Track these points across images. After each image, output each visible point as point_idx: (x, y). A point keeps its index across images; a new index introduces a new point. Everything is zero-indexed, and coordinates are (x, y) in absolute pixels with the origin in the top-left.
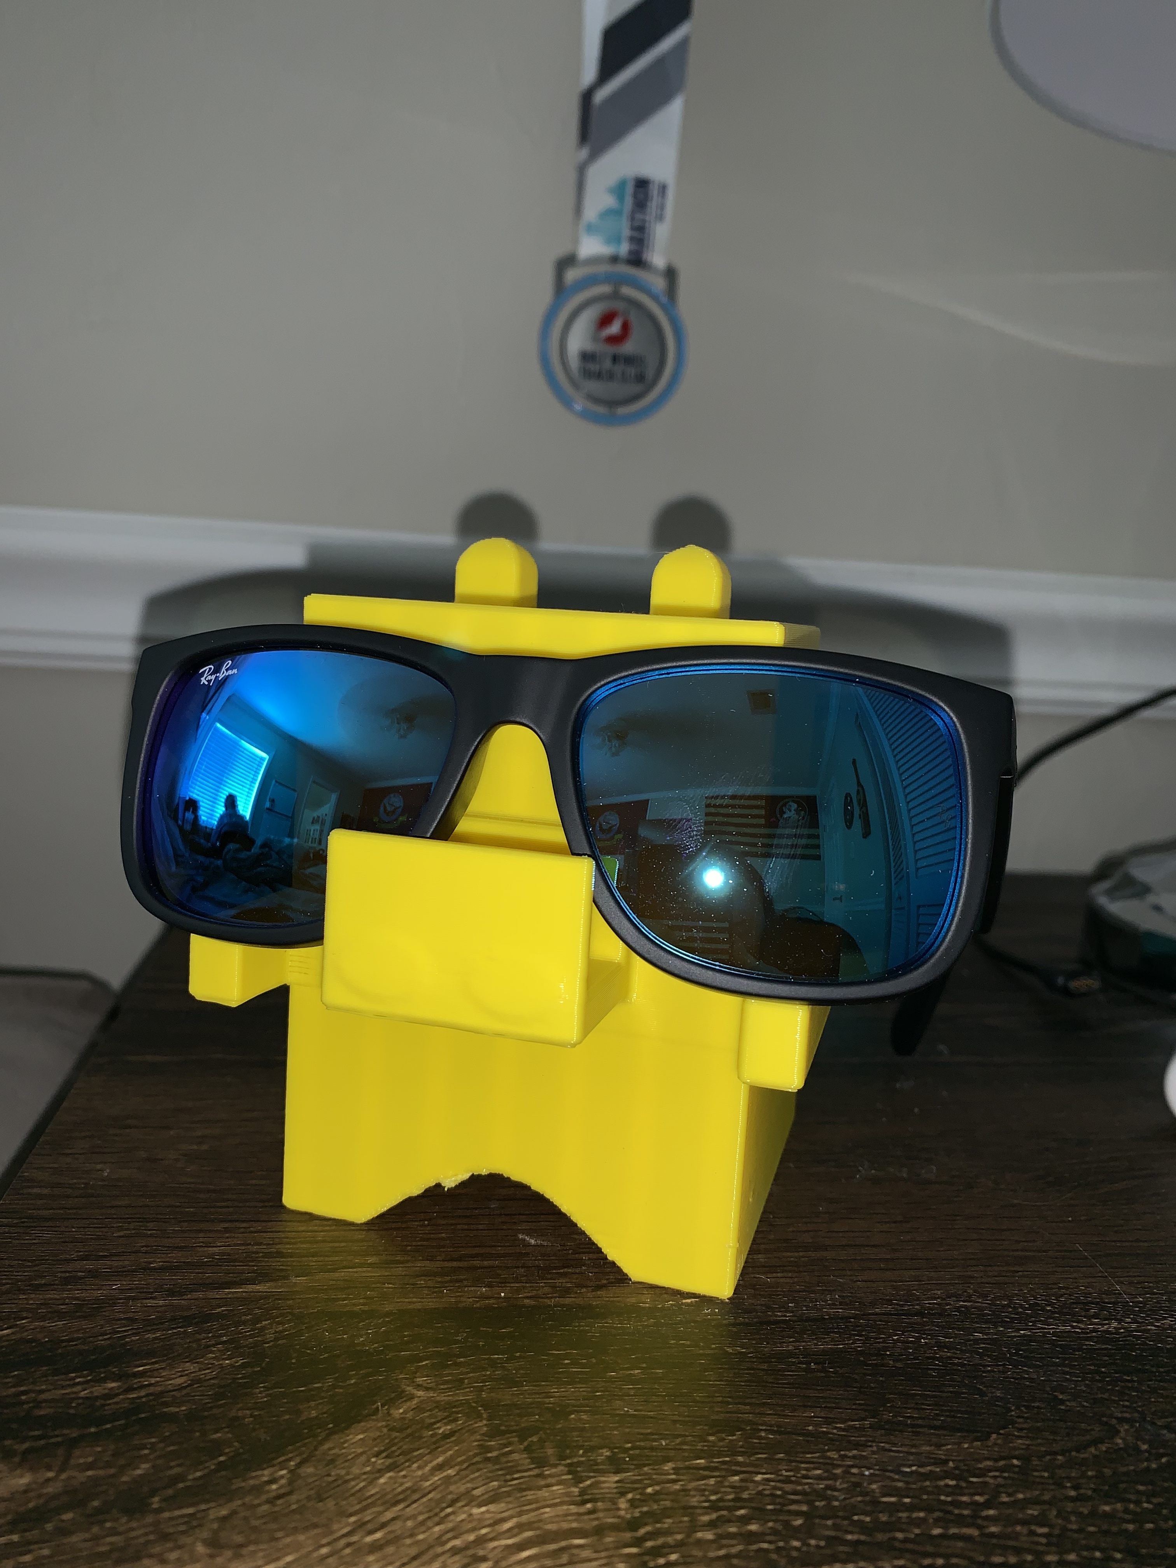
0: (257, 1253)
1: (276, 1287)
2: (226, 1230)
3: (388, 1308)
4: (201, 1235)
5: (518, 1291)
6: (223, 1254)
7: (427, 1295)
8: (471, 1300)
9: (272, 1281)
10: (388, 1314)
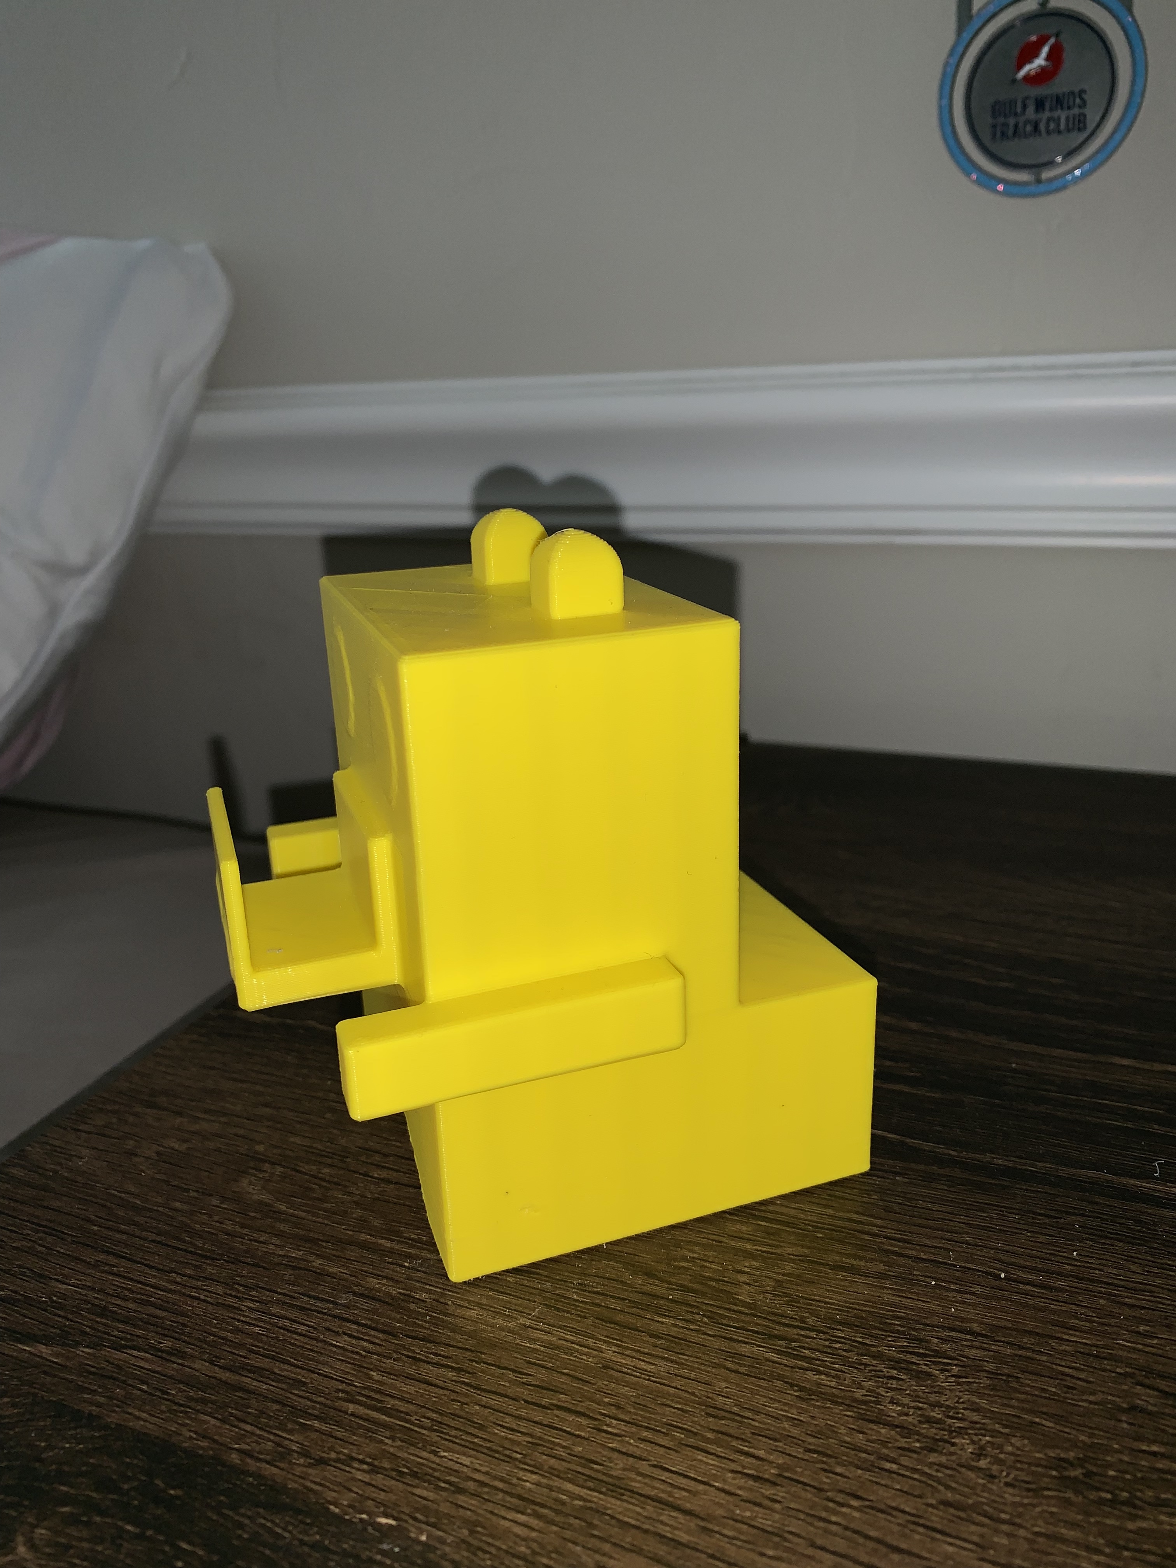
0: (87, 1302)
1: (57, 1355)
2: (96, 1265)
3: (113, 1419)
4: (72, 1265)
5: (239, 1439)
6: (64, 1296)
7: (162, 1412)
8: (188, 1434)
9: (63, 1345)
10: (106, 1427)
